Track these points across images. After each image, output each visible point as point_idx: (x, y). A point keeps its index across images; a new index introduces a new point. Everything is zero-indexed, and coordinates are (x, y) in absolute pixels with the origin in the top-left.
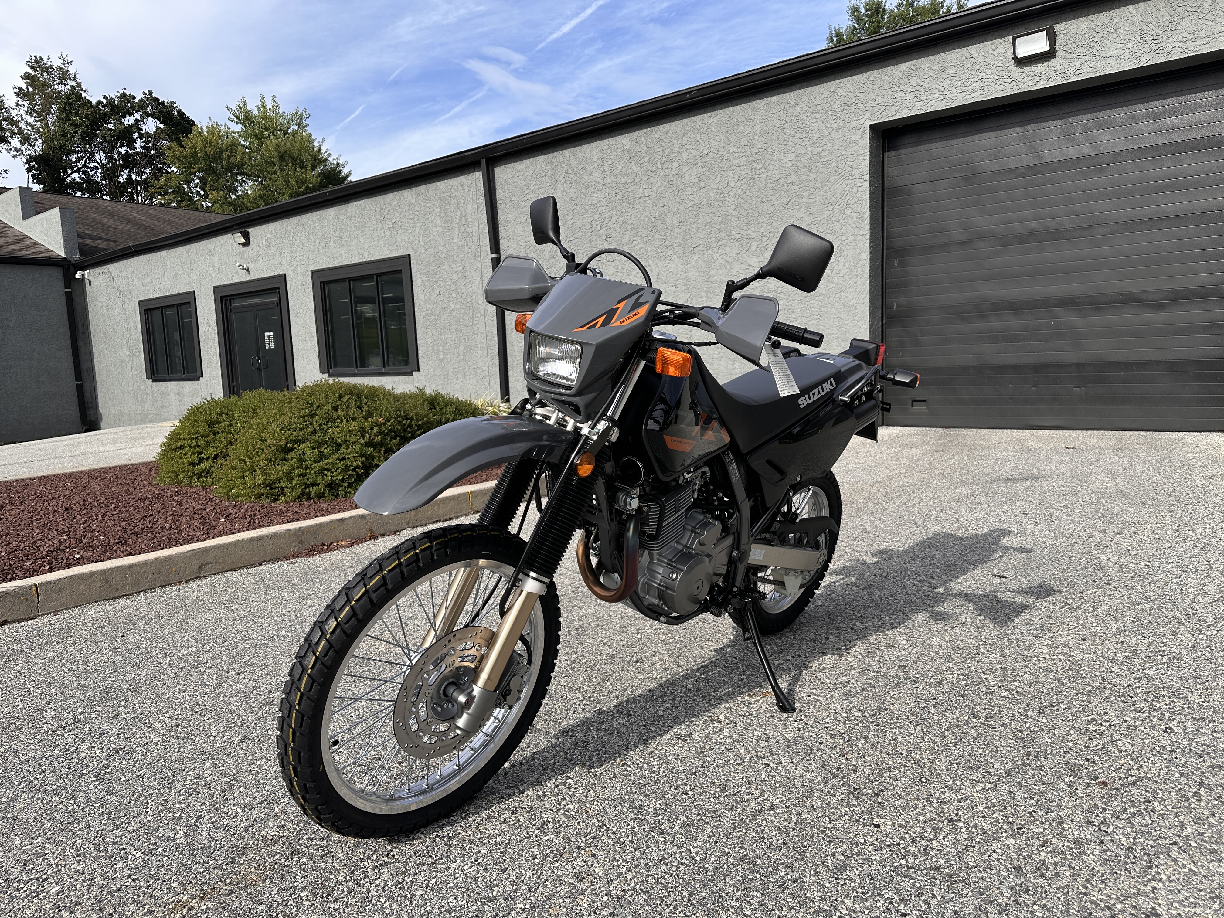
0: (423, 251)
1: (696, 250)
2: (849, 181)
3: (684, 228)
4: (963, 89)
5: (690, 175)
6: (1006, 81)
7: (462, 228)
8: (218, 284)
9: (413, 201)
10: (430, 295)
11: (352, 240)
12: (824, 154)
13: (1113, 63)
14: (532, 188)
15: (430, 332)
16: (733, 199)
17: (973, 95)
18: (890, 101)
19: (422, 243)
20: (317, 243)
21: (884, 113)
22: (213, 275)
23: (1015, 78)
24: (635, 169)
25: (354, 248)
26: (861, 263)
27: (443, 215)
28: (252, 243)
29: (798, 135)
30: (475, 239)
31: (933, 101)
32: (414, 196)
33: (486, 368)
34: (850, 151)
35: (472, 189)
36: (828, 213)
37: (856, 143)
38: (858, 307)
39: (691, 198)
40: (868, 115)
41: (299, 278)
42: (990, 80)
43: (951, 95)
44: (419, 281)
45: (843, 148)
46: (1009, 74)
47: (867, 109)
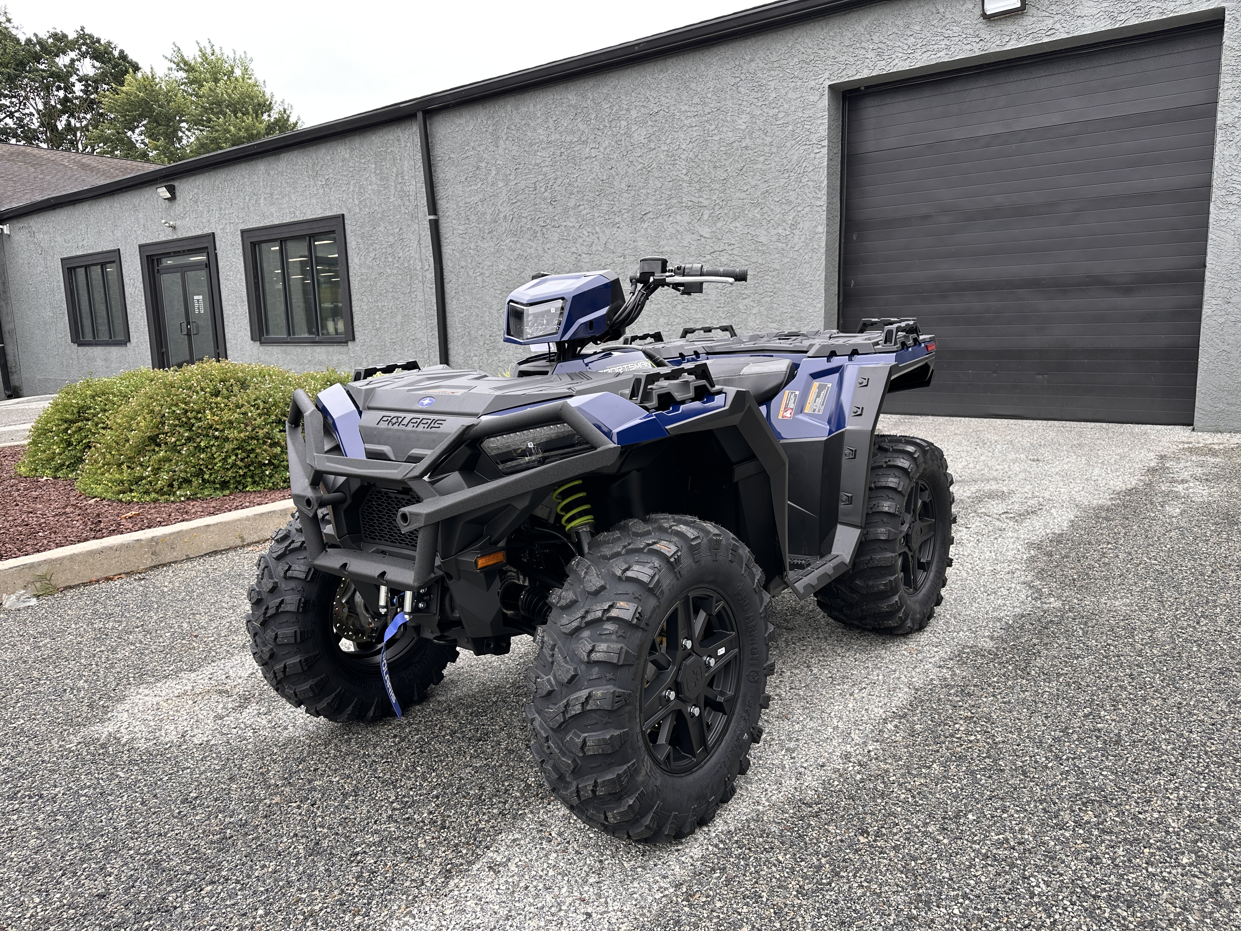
0: (358, 211)
1: (645, 218)
2: (807, 147)
3: (633, 193)
4: (928, 48)
5: (640, 135)
6: (974, 40)
7: (399, 186)
8: (143, 242)
9: (347, 156)
10: (366, 259)
11: (283, 197)
12: (780, 115)
13: (1087, 23)
14: (472, 144)
15: (365, 299)
16: (684, 163)
17: (938, 55)
18: (851, 59)
19: (357, 202)
20: (247, 201)
21: (844, 73)
22: (139, 232)
23: (983, 36)
24: (582, 126)
25: (285, 206)
26: (817, 236)
27: (378, 172)
28: (178, 198)
29: (754, 94)
30: (412, 198)
31: (897, 61)
32: (348, 151)
33: (425, 340)
34: (808, 113)
35: (409, 144)
36: (785, 181)
37: (814, 104)
38: (814, 284)
39: (639, 159)
40: (827, 75)
41: (229, 238)
42: (957, 39)
43: (915, 55)
44: (354, 243)
45: (800, 110)
46: (977, 33)
47: (827, 67)
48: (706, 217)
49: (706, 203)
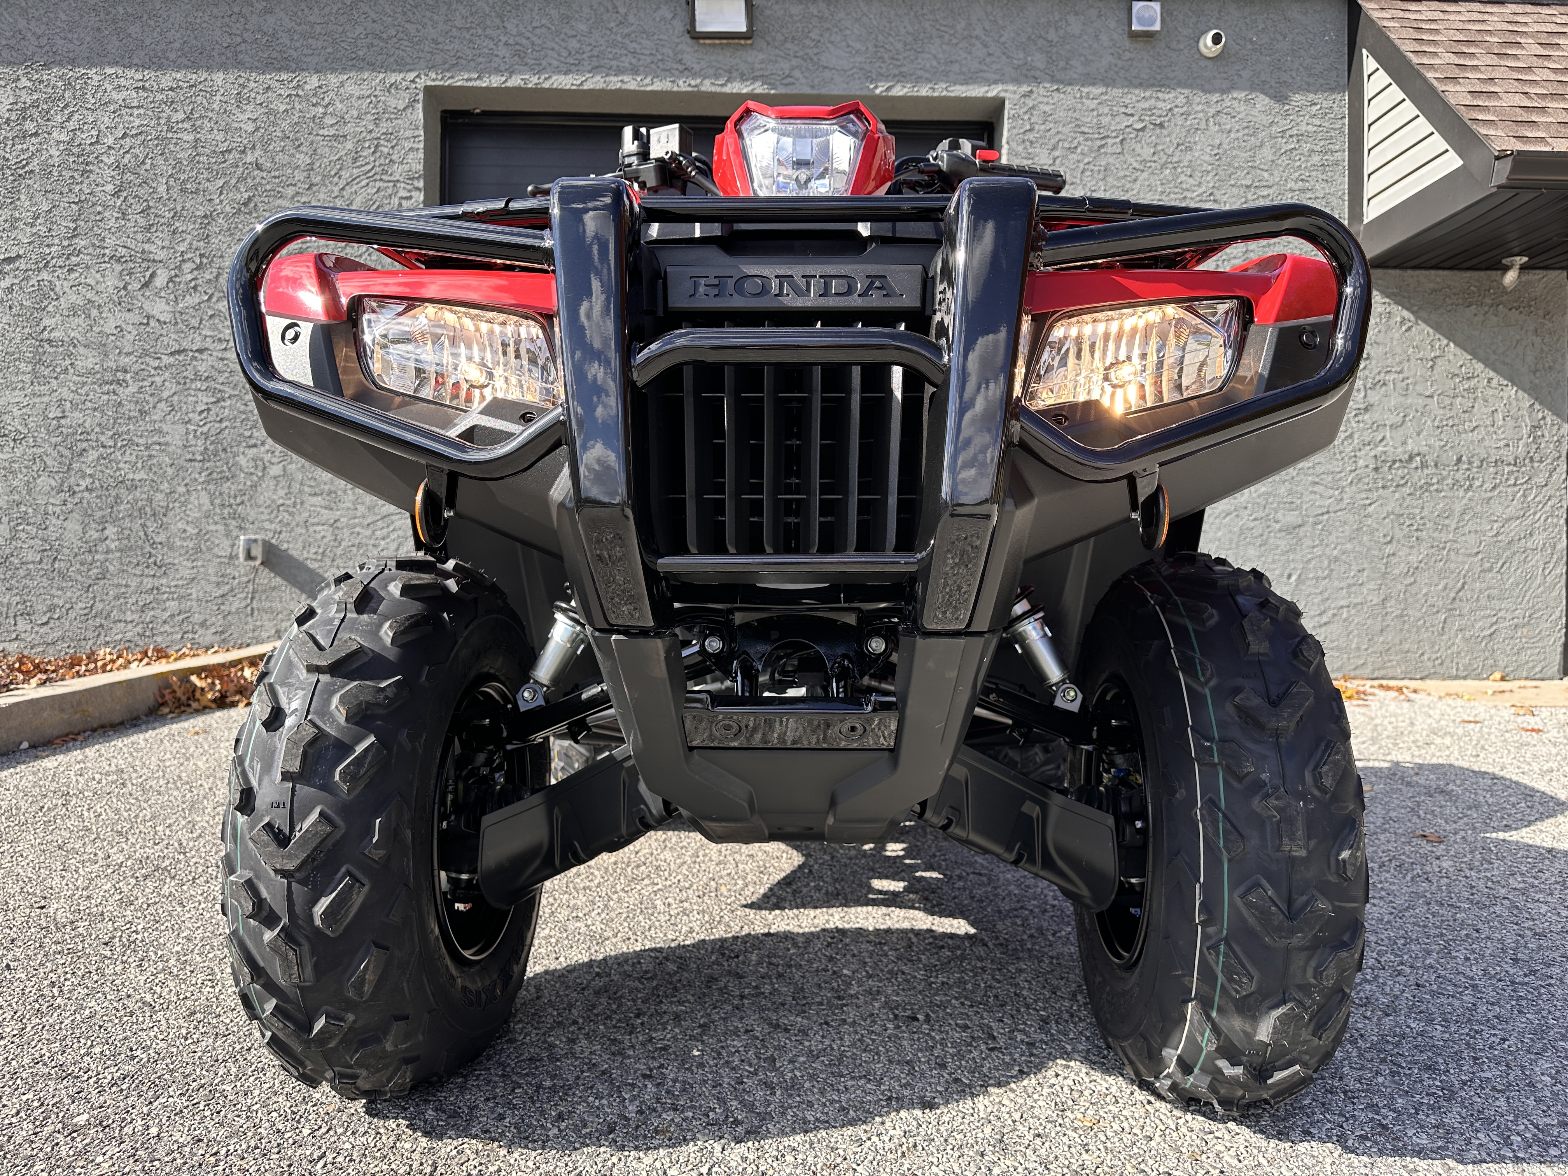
2: (381, 184)
4: (602, 62)
6: (675, 66)
17: (620, 77)
23: (689, 65)
31: (549, 71)
37: (397, 113)
40: (422, 67)
43: (581, 68)
45: (369, 117)
46: (680, 56)
47: (421, 54)
48: (160, 280)
49: (162, 255)
